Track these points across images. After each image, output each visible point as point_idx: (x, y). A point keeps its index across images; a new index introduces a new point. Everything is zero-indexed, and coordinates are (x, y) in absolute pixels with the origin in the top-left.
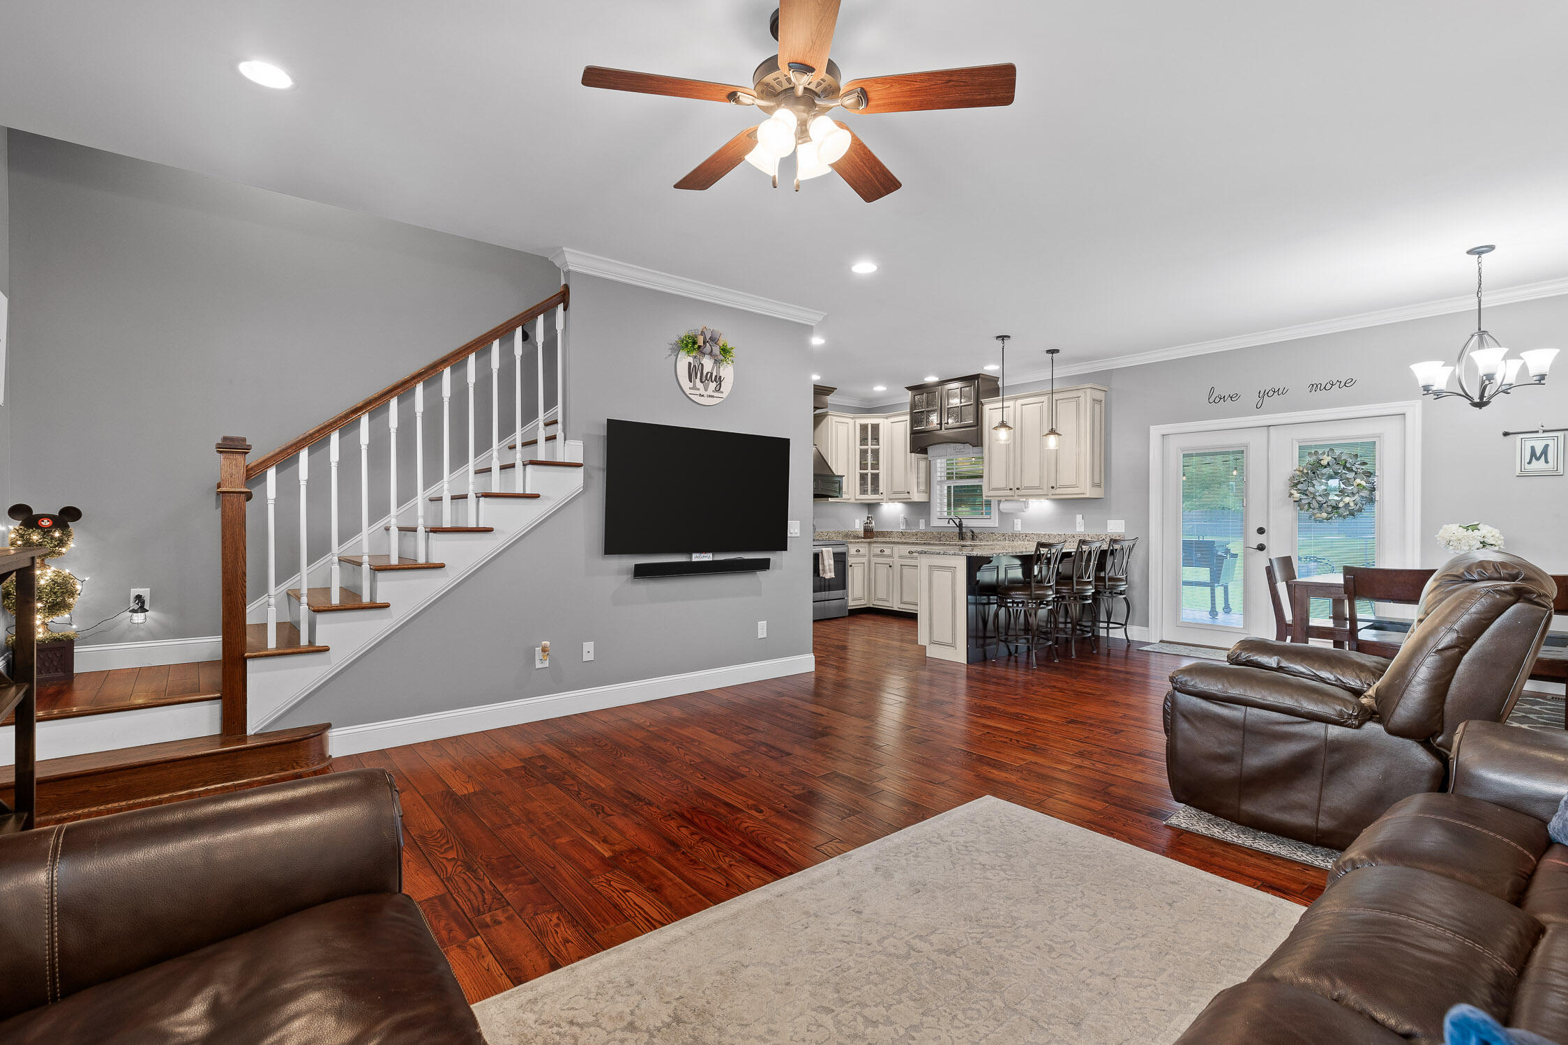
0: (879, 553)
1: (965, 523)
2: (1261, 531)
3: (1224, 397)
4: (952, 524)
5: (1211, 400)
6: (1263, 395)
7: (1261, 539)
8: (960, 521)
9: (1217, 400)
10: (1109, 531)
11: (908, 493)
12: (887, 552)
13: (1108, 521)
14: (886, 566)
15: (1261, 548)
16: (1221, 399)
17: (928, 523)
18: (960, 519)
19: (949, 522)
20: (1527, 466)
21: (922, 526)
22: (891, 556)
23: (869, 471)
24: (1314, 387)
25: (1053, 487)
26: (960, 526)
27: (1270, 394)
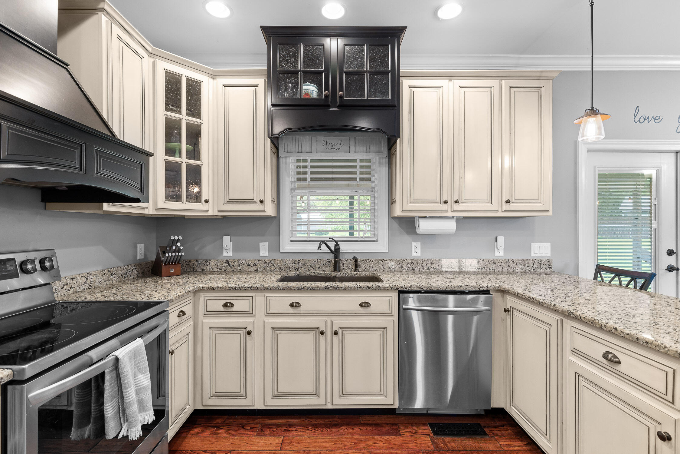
0: (222, 309)
1: (344, 247)
4: (324, 248)
5: (637, 120)
8: (337, 245)
9: (642, 120)
11: (262, 202)
12: (240, 305)
13: (531, 243)
14: (241, 331)
16: (645, 119)
17: (275, 247)
18: (337, 242)
19: (320, 247)
21: (264, 252)
22: (250, 314)
23: (184, 160)
25: (507, 202)
26: (336, 252)
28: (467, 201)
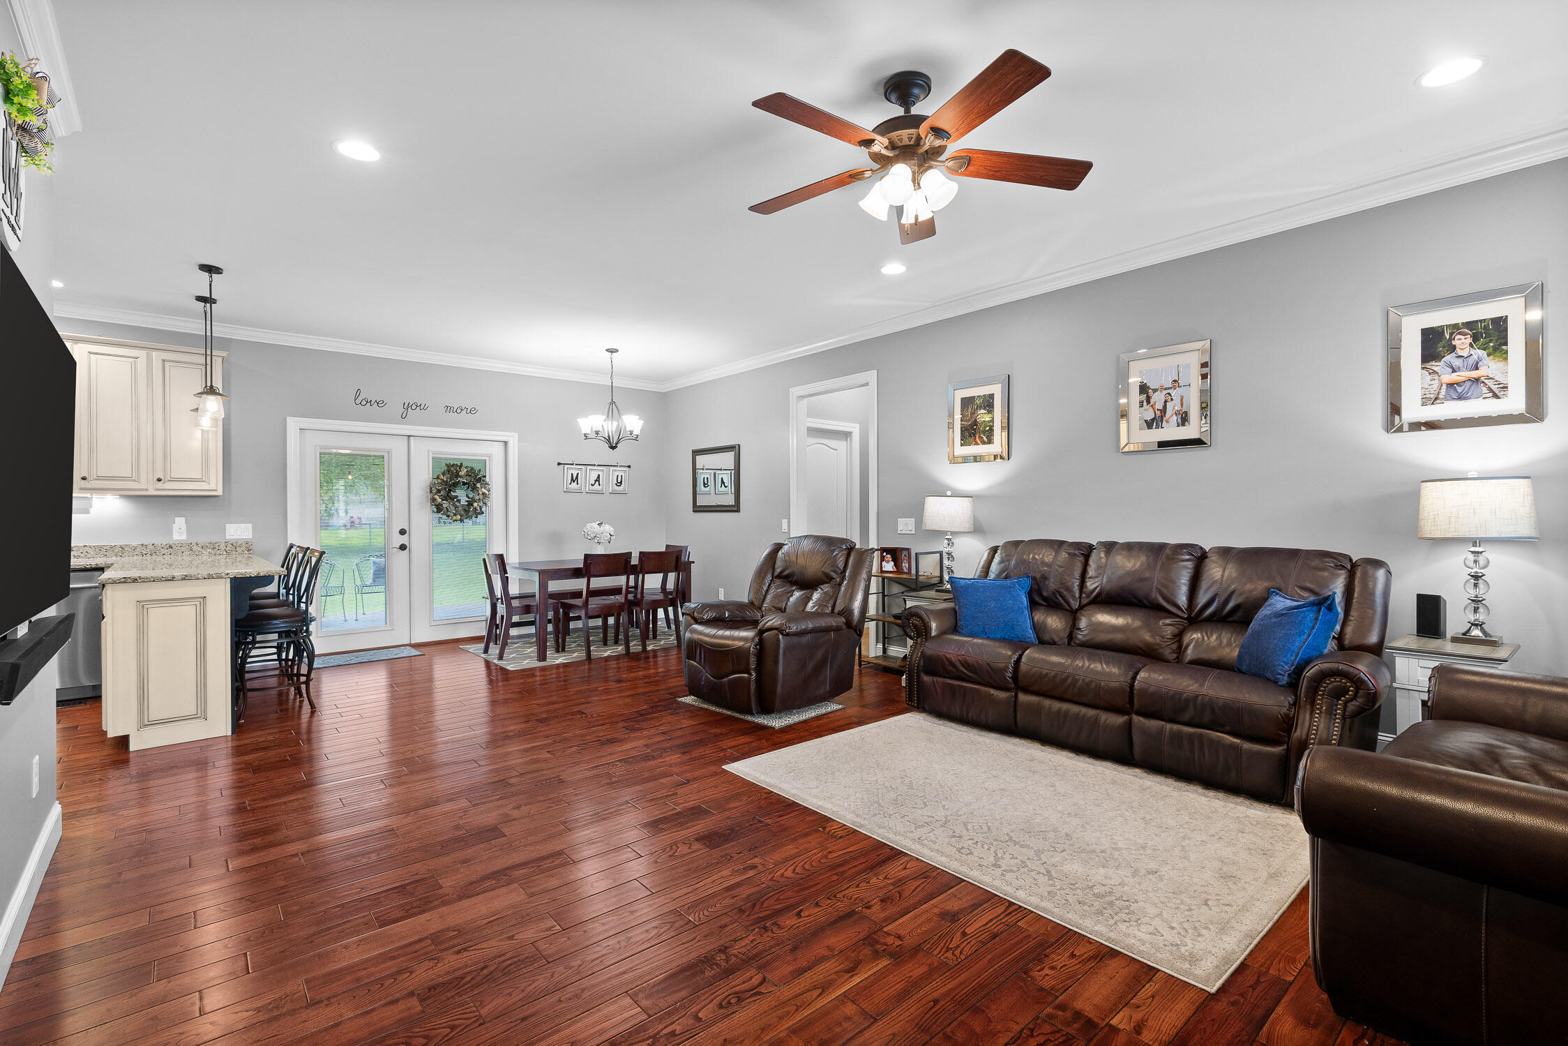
2: (403, 532)
3: (371, 401)
5: (358, 402)
6: (407, 407)
7: (403, 540)
9: (364, 403)
10: (228, 537)
13: (227, 525)
15: (403, 547)
16: (367, 402)
20: (570, 486)
24: (449, 409)
25: (159, 480)
27: (414, 407)
28: (100, 478)
